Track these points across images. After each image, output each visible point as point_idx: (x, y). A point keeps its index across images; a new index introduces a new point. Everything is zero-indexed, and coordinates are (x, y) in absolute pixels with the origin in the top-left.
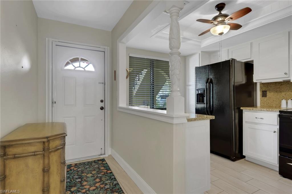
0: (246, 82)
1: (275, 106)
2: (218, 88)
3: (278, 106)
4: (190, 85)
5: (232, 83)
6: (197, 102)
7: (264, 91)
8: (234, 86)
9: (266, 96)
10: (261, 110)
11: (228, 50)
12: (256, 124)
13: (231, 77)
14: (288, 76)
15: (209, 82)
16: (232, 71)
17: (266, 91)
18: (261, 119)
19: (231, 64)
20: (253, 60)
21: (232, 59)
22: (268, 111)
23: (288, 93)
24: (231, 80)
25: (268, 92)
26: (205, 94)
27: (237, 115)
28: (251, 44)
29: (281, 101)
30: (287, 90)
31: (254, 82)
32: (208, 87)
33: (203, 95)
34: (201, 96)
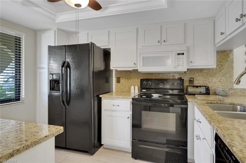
0: (104, 68)
1: (126, 91)
2: (75, 74)
3: (128, 91)
4: (42, 68)
5: (91, 69)
6: (50, 90)
7: (118, 78)
8: (93, 72)
9: (120, 82)
10: (118, 97)
11: (88, 34)
12: (113, 111)
13: (90, 63)
14: (136, 66)
15: (65, 65)
16: (91, 56)
17: (120, 78)
18: (118, 106)
19: (90, 48)
20: (110, 48)
21: (92, 43)
22: (122, 98)
23: (135, 80)
24: (90, 66)
25: (121, 79)
26: (60, 81)
27: (96, 102)
28: (109, 32)
29: (131, 87)
30: (134, 78)
31: (111, 69)
32: (64, 72)
33: (58, 81)
34: (56, 83)
